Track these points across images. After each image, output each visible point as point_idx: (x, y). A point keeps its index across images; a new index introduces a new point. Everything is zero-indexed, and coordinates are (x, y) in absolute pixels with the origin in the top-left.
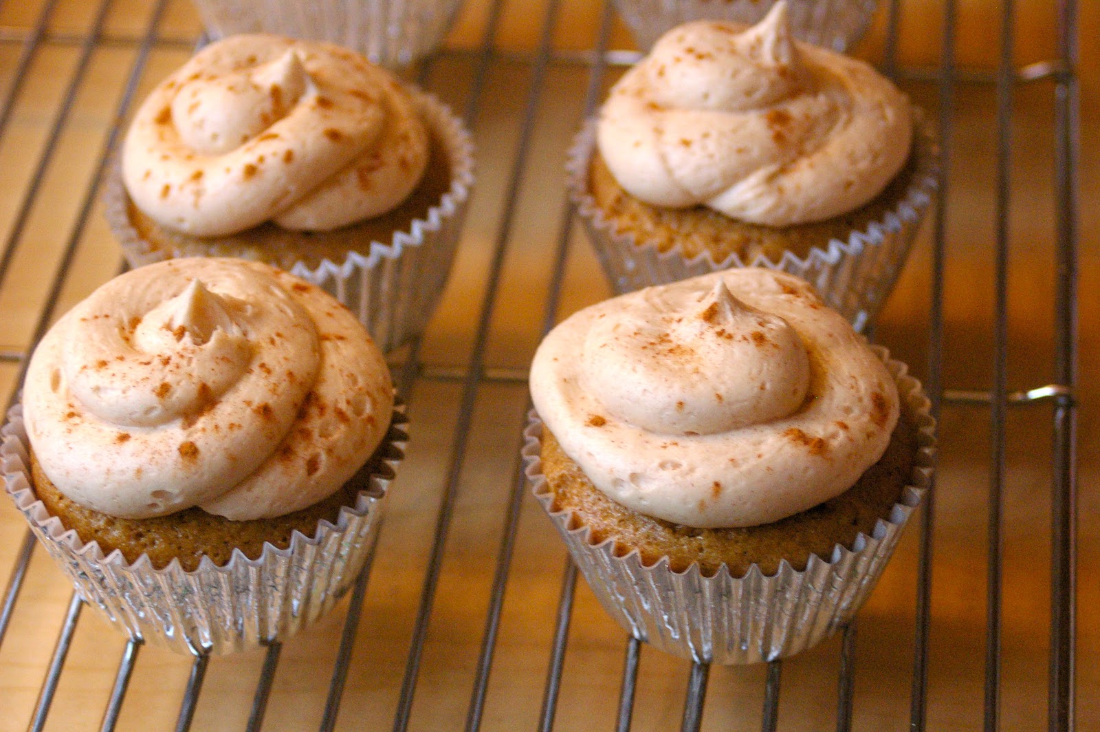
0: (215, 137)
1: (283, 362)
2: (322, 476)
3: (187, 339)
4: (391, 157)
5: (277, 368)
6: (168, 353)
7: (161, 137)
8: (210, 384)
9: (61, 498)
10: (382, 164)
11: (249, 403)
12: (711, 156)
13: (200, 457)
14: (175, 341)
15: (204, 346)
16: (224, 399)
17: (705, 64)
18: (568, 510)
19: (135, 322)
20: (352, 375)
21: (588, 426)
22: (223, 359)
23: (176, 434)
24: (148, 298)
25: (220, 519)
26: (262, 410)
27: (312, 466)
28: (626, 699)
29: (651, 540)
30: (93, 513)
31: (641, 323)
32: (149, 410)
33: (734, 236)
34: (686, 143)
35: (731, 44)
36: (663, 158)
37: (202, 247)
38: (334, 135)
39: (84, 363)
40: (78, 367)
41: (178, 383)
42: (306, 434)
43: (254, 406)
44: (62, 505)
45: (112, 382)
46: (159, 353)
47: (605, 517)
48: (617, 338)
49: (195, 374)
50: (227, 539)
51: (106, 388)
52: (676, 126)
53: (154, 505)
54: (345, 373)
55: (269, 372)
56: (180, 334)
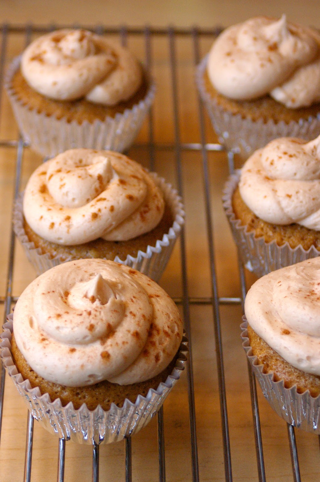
0: (74, 200)
1: (139, 310)
2: (162, 363)
3: (97, 303)
4: (153, 206)
5: (138, 313)
6: (89, 309)
7: (45, 200)
8: (111, 323)
9: (36, 377)
10: (149, 210)
11: (129, 331)
12: (301, 202)
13: (111, 358)
14: (91, 303)
15: (106, 305)
16: (118, 330)
17: (293, 159)
18: (271, 372)
19: (67, 294)
20: (167, 314)
21: (283, 334)
22: (115, 311)
23: (98, 348)
24: (70, 282)
25: (115, 385)
26: (135, 334)
27: (157, 358)
28: (294, 454)
29: (313, 385)
30: (54, 384)
31: (301, 286)
32: (85, 337)
33: (311, 237)
34: (289, 196)
35: (303, 149)
36: (279, 203)
37: (67, 250)
38: (130, 198)
39: (48, 316)
40: (46, 317)
41: (97, 324)
42: (153, 344)
43: (132, 332)
44: (37, 381)
45: (66, 324)
46: (85, 310)
47: (290, 375)
48: (291, 293)
49: (104, 319)
50: (119, 394)
51: (63, 327)
52: (282, 188)
53: (89, 381)
54: (164, 313)
55: (134, 315)
56: (93, 300)
